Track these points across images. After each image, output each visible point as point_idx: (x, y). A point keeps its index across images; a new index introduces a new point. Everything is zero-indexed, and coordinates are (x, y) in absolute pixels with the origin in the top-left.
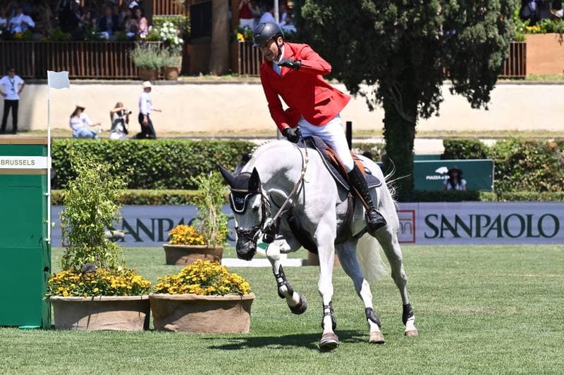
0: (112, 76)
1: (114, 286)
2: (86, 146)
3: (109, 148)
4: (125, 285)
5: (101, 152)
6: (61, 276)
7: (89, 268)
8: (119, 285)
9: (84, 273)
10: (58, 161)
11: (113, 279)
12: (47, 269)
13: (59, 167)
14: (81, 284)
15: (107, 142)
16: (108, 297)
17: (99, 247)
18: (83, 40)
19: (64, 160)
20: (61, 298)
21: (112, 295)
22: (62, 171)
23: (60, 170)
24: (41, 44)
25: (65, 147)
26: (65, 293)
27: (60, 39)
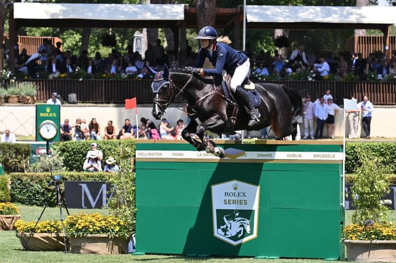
0: (385, 103)
1: (384, 234)
2: (368, 147)
3: (382, 148)
4: (391, 234)
5: (378, 150)
6: (351, 228)
7: (369, 223)
8: (387, 233)
9: (365, 226)
10: (350, 156)
11: (384, 230)
12: (342, 223)
13: (351, 160)
14: (364, 232)
15: (381, 144)
16: (381, 241)
17: (376, 210)
18: (367, 80)
19: (354, 156)
20: (351, 241)
21: (383, 239)
22: (353, 163)
23: (352, 162)
24: (340, 82)
25: (354, 147)
26: (354, 238)
27: (352, 80)
